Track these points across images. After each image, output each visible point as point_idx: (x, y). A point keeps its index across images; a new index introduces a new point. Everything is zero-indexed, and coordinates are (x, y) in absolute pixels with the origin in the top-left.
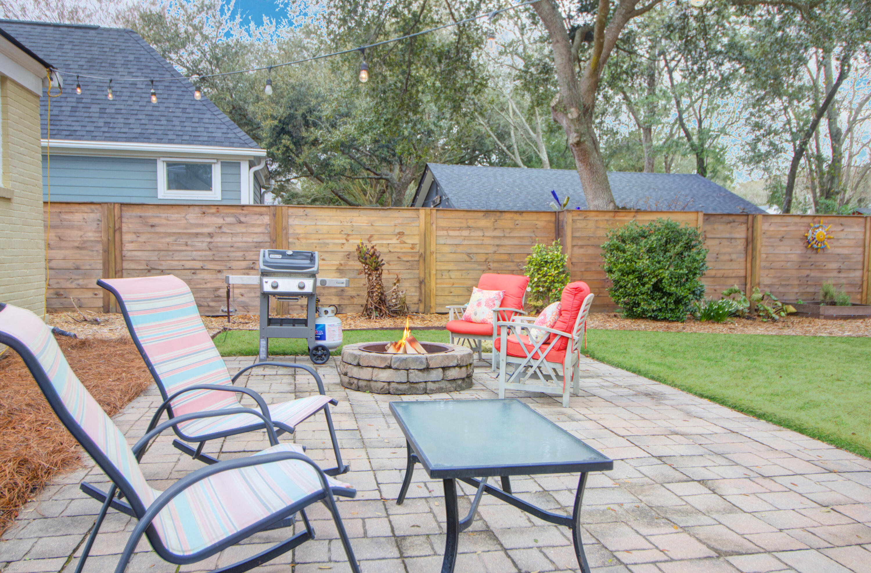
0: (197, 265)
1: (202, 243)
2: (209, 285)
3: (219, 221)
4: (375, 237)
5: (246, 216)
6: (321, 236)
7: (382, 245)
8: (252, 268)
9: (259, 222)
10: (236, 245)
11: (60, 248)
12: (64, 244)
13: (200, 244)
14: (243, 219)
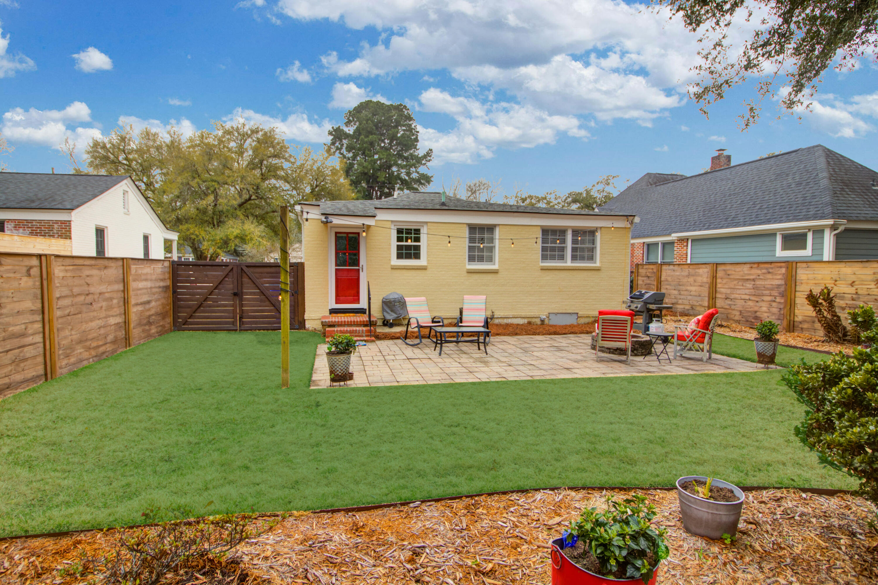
0: (747, 297)
1: (749, 285)
2: (752, 309)
3: (759, 272)
4: (856, 283)
5: (772, 268)
6: (817, 282)
7: (862, 288)
8: (774, 301)
9: (779, 272)
10: (766, 286)
11: (694, 286)
12: (696, 284)
13: (748, 285)
14: (770, 270)
